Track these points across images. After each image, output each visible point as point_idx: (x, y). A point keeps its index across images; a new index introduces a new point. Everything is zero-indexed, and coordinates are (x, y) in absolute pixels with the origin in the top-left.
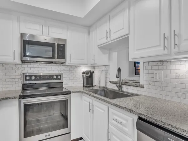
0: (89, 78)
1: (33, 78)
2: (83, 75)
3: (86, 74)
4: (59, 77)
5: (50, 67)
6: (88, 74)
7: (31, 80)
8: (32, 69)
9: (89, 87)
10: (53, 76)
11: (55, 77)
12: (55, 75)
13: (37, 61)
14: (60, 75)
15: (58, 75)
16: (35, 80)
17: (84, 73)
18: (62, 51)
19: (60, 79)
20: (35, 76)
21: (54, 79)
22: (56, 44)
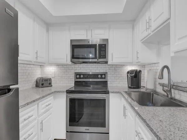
0: (134, 79)
1: (82, 76)
2: (127, 75)
3: (130, 74)
4: (103, 76)
5: (97, 66)
6: (133, 73)
7: (80, 78)
8: (82, 69)
9: (134, 88)
10: (98, 75)
11: (100, 76)
12: (100, 74)
13: (83, 62)
14: (105, 75)
15: (103, 74)
16: (83, 78)
17: (128, 73)
18: (104, 51)
19: (105, 78)
20: (83, 75)
21: (99, 78)
22: (98, 45)
